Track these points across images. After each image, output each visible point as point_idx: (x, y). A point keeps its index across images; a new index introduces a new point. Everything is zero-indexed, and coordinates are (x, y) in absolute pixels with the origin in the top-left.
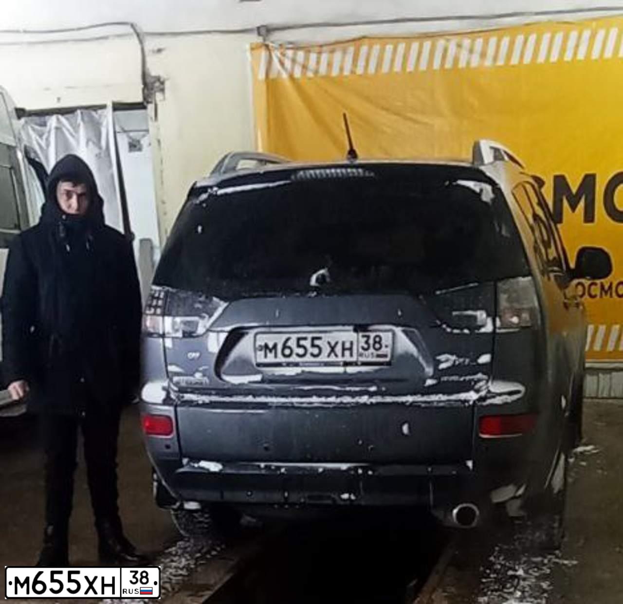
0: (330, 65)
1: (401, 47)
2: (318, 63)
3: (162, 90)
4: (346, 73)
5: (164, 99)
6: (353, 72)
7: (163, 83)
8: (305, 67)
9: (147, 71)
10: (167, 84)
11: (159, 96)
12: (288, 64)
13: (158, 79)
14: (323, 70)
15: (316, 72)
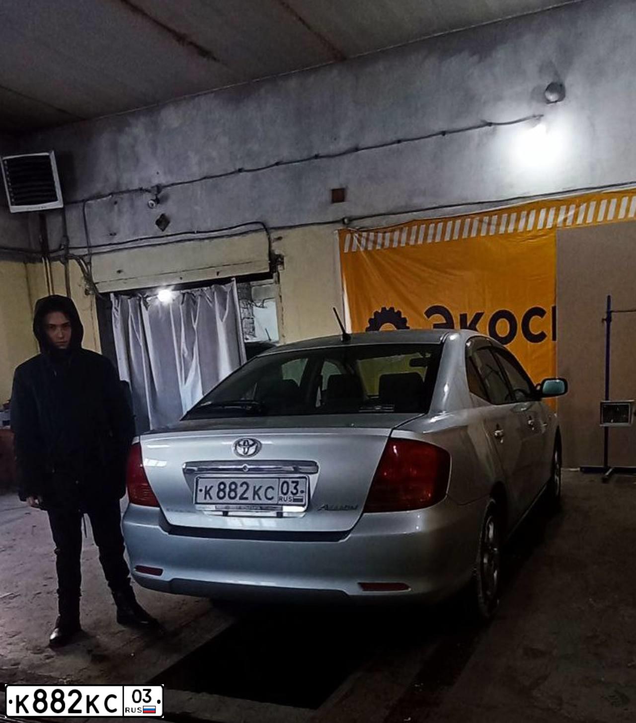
0: (392, 241)
1: (440, 225)
2: (384, 238)
3: (282, 263)
4: (403, 245)
5: (284, 268)
6: (407, 244)
7: (283, 259)
8: (375, 242)
9: (272, 252)
10: (285, 259)
11: (280, 268)
12: (363, 241)
13: (279, 256)
14: (387, 243)
15: (383, 245)
